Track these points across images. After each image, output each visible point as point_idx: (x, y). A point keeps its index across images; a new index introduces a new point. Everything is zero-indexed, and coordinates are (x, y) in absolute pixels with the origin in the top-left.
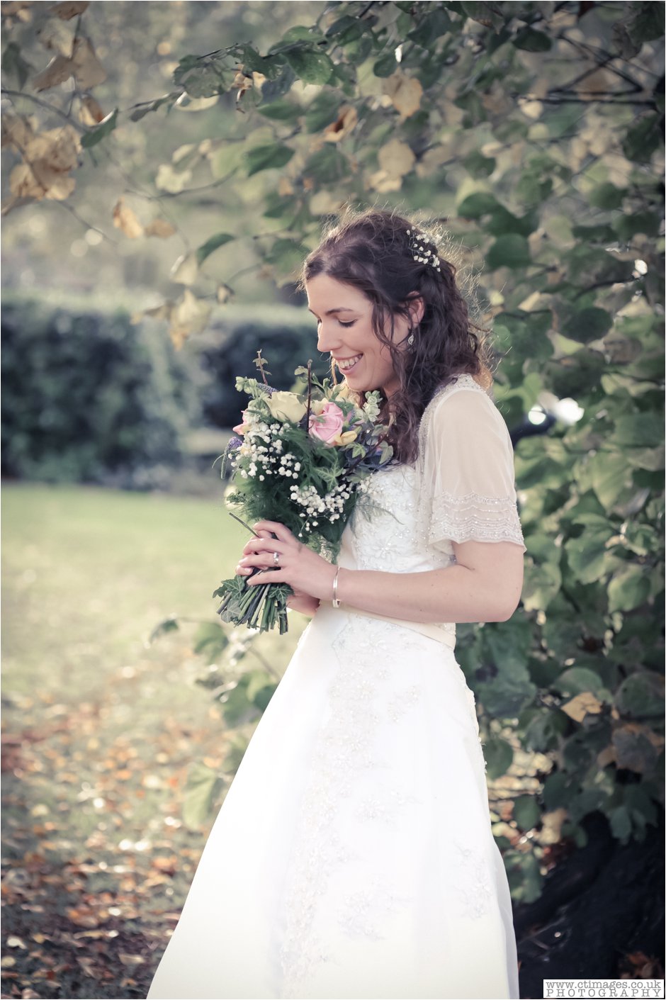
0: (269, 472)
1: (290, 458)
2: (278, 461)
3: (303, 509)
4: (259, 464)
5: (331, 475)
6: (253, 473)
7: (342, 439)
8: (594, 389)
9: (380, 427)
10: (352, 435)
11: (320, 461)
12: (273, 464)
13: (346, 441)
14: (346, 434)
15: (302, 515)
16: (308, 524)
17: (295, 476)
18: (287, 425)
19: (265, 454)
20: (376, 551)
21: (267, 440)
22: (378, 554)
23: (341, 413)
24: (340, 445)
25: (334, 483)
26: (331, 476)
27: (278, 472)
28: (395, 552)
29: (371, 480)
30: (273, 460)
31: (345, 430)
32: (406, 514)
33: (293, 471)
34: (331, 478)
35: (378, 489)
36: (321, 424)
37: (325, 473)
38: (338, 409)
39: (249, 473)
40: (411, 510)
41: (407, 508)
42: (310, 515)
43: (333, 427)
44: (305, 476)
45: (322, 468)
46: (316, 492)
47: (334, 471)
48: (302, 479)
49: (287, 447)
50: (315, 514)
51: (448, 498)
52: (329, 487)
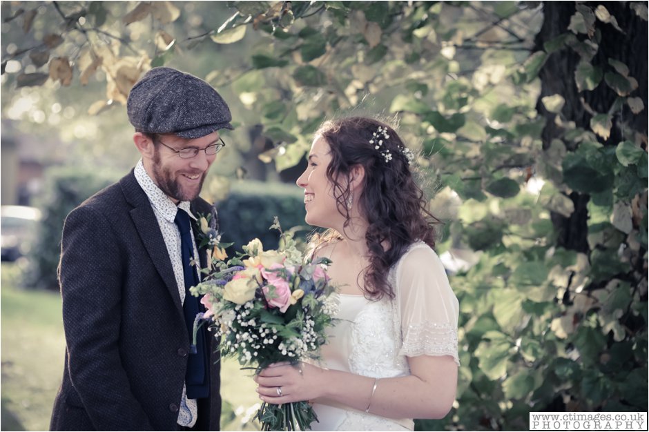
7: (295, 298)
8: (498, 245)
10: (300, 293)
20: (368, 366)
22: (369, 368)
28: (382, 366)
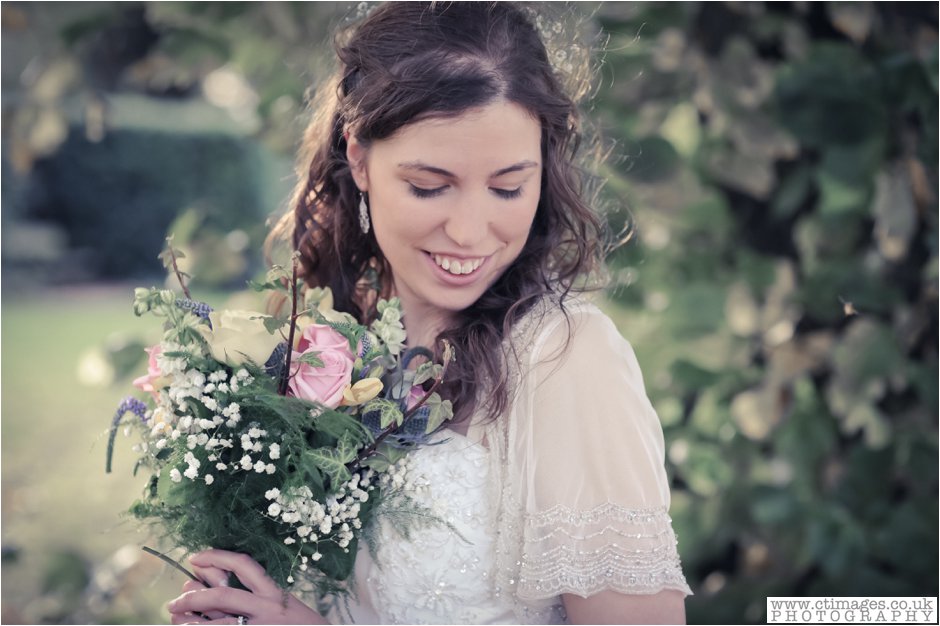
0: (221, 466)
1: (257, 436)
2: (237, 442)
3: (291, 529)
4: (200, 453)
5: (335, 462)
6: (192, 472)
7: (355, 393)
9: (427, 368)
10: (372, 385)
11: (314, 437)
12: (227, 450)
13: (364, 397)
14: (360, 384)
15: (289, 541)
16: (305, 560)
17: (271, 469)
18: (243, 373)
19: (210, 432)
21: (210, 404)
23: (345, 343)
24: (349, 404)
25: (343, 476)
26: (337, 462)
27: (240, 466)
29: (410, 466)
30: (227, 443)
31: (357, 377)
32: (473, 529)
33: (267, 461)
34: (337, 467)
35: (421, 481)
36: (313, 369)
37: (327, 459)
38: (337, 336)
39: (186, 474)
40: (481, 520)
41: (474, 518)
42: (305, 540)
43: (333, 371)
44: (292, 469)
45: (320, 450)
46: (311, 495)
47: (342, 454)
48: (286, 474)
49: (249, 415)
50: (314, 538)
51: (565, 516)
52: (335, 484)
